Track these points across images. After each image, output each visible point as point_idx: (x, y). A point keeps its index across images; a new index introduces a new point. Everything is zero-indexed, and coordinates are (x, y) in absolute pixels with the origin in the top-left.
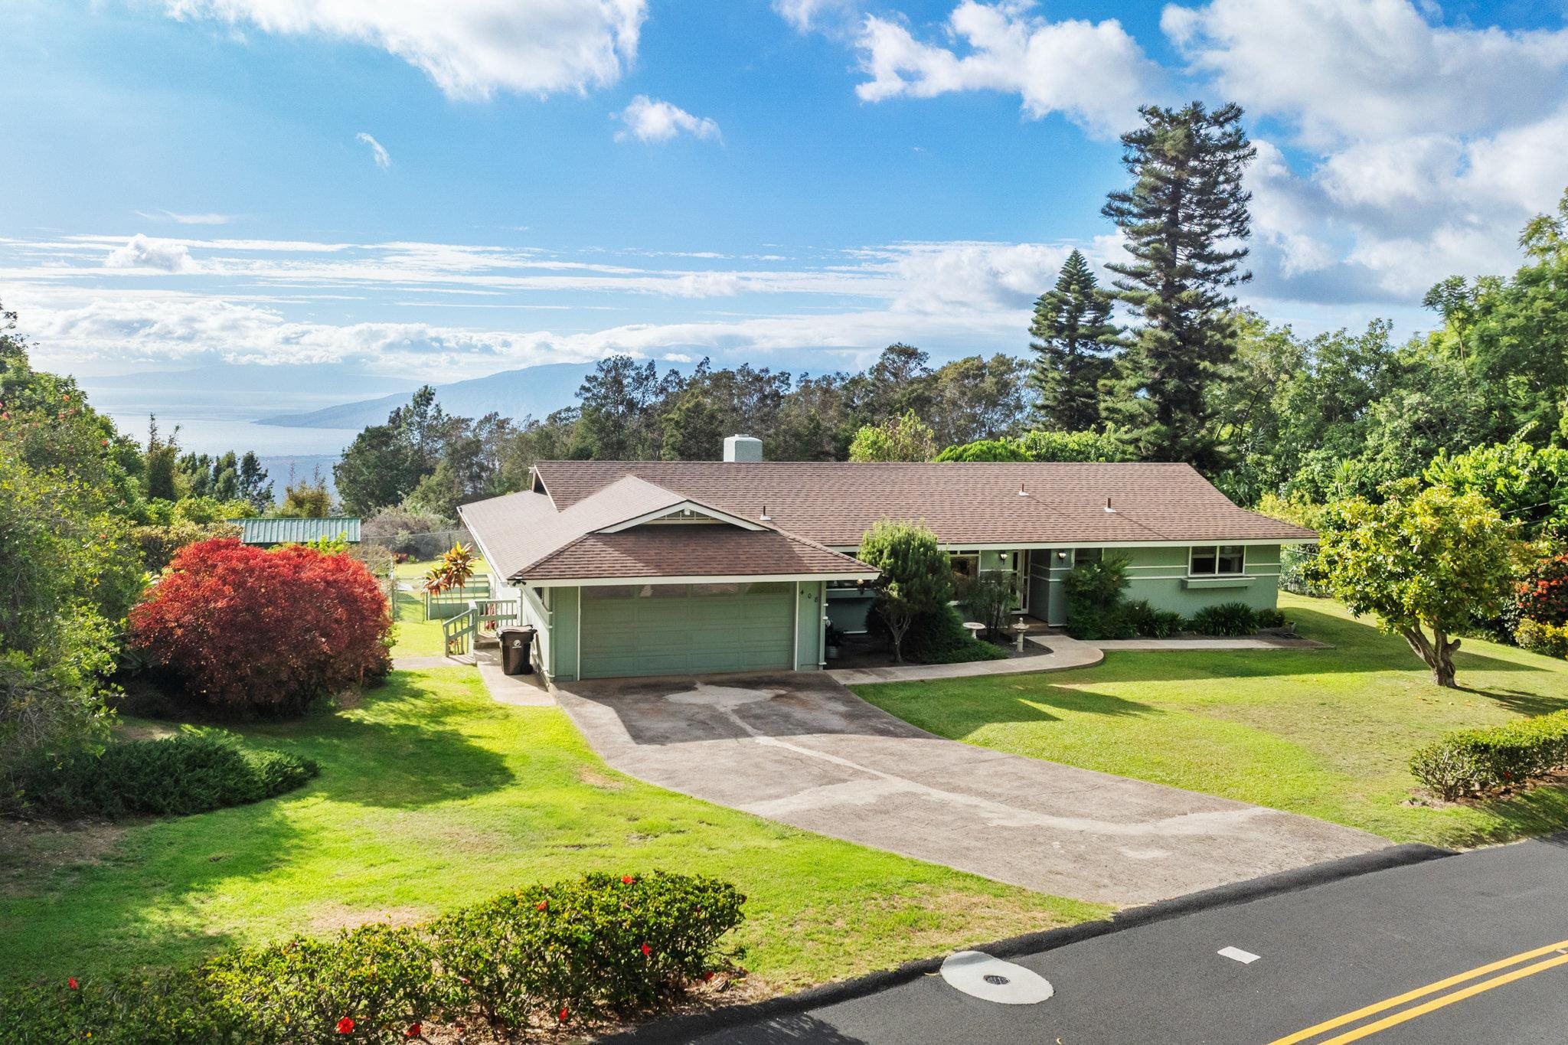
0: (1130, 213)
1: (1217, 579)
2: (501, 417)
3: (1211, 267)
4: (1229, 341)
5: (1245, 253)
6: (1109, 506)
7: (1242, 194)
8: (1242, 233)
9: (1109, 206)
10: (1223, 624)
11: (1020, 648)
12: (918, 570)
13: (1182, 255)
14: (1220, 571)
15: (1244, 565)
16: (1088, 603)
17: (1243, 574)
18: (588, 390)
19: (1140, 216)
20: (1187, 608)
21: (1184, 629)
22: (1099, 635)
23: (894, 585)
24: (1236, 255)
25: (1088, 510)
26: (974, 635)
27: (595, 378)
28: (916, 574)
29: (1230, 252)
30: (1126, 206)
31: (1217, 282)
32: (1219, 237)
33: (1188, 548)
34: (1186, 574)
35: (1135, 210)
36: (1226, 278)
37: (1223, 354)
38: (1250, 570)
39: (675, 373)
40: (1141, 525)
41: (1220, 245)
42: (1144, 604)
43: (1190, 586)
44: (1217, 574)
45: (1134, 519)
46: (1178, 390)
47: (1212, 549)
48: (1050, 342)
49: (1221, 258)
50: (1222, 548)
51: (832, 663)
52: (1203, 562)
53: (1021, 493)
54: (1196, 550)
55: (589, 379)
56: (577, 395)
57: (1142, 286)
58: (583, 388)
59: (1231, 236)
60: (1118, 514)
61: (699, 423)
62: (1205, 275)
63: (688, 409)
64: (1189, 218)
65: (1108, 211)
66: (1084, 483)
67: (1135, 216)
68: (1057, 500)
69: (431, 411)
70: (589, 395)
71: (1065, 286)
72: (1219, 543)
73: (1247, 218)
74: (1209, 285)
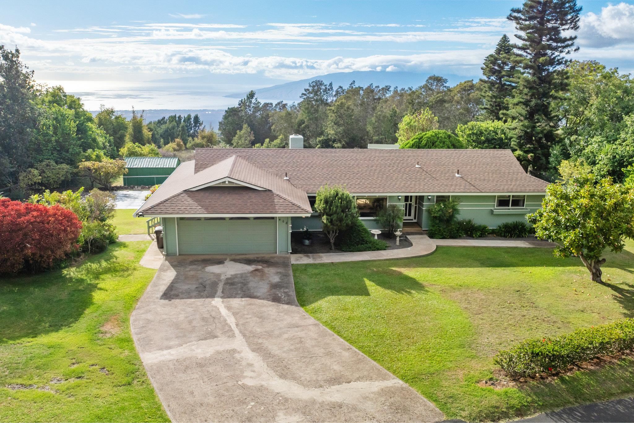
0: (521, 19)
1: (510, 209)
2: (284, 103)
3: (559, 44)
4: (566, 81)
5: (576, 37)
6: (458, 174)
7: (577, 7)
8: (576, 28)
9: (510, 15)
10: (509, 232)
11: (398, 243)
12: (336, 210)
13: (545, 41)
14: (512, 205)
15: (525, 203)
16: (438, 221)
17: (524, 207)
18: (305, 95)
19: (525, 20)
20: (492, 224)
21: (488, 234)
22: (441, 237)
23: (325, 217)
24: (571, 39)
25: (447, 175)
26: (376, 237)
27: (308, 90)
28: (336, 212)
29: (568, 37)
30: (519, 15)
31: (561, 52)
32: (564, 30)
33: (495, 196)
34: (494, 207)
35: (523, 17)
36: (566, 50)
37: (564, 87)
38: (527, 205)
39: (341, 87)
40: (470, 184)
41: (565, 34)
42: (470, 221)
43: (494, 213)
44: (510, 207)
45: (469, 180)
46: (537, 105)
47: (509, 196)
48: (490, 78)
49: (565, 40)
50: (513, 196)
51: (294, 252)
52: (503, 202)
53: (417, 166)
54: (499, 197)
55: (306, 90)
56: (300, 97)
57: (525, 54)
58: (303, 94)
59: (570, 30)
60: (461, 177)
61: (342, 111)
62: (555, 49)
63: (338, 105)
64: (548, 21)
65: (510, 18)
66: (452, 160)
67: (523, 20)
68: (434, 170)
69: (253, 101)
70: (305, 97)
71: (498, 51)
72: (511, 194)
73: (578, 20)
74: (557, 53)
